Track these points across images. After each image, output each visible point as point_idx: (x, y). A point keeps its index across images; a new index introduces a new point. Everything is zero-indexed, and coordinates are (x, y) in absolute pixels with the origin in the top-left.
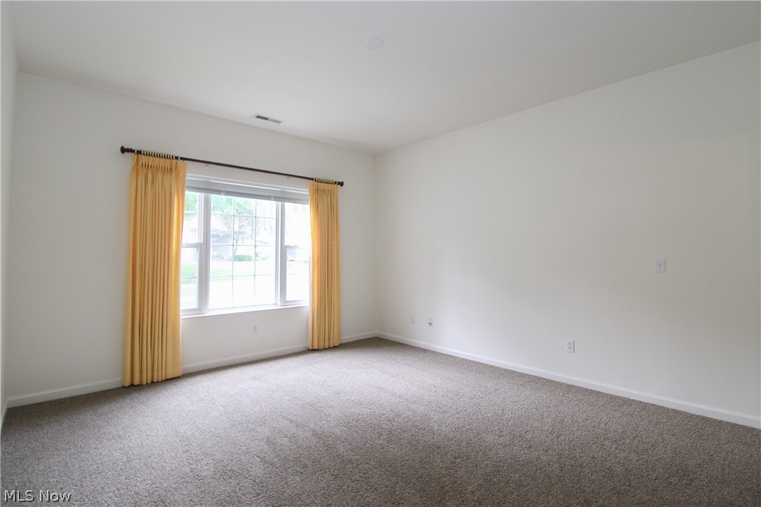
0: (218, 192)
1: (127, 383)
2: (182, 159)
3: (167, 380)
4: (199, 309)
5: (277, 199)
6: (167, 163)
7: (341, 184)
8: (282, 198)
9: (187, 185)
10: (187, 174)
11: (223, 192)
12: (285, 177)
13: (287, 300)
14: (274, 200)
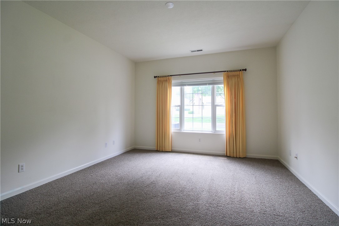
0: (185, 85)
1: (156, 150)
2: (170, 76)
3: (166, 152)
4: (180, 129)
5: (209, 84)
6: (165, 78)
7: (245, 70)
8: (213, 83)
9: (172, 84)
10: (172, 81)
11: (187, 85)
12: (213, 73)
13: (217, 130)
14: (208, 85)
